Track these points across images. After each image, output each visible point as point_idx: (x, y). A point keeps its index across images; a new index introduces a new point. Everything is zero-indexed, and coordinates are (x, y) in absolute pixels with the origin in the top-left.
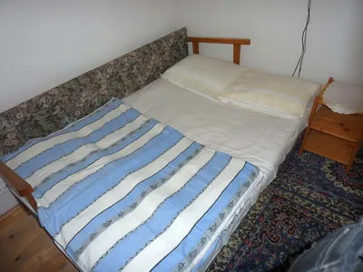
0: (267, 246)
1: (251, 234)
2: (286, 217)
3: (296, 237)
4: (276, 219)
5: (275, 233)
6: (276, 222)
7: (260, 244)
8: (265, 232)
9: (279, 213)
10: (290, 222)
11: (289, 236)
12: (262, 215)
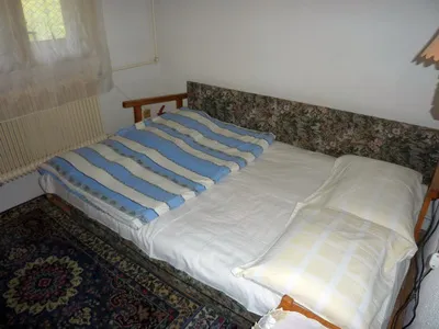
0: (111, 292)
1: (129, 281)
2: (141, 318)
3: (111, 322)
4: (141, 307)
5: (123, 303)
6: (138, 307)
7: (115, 286)
8: (128, 292)
9: (149, 311)
10: (132, 321)
11: (115, 315)
12: (150, 294)
